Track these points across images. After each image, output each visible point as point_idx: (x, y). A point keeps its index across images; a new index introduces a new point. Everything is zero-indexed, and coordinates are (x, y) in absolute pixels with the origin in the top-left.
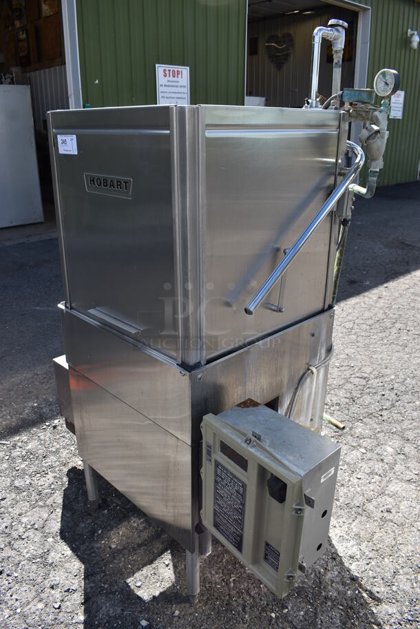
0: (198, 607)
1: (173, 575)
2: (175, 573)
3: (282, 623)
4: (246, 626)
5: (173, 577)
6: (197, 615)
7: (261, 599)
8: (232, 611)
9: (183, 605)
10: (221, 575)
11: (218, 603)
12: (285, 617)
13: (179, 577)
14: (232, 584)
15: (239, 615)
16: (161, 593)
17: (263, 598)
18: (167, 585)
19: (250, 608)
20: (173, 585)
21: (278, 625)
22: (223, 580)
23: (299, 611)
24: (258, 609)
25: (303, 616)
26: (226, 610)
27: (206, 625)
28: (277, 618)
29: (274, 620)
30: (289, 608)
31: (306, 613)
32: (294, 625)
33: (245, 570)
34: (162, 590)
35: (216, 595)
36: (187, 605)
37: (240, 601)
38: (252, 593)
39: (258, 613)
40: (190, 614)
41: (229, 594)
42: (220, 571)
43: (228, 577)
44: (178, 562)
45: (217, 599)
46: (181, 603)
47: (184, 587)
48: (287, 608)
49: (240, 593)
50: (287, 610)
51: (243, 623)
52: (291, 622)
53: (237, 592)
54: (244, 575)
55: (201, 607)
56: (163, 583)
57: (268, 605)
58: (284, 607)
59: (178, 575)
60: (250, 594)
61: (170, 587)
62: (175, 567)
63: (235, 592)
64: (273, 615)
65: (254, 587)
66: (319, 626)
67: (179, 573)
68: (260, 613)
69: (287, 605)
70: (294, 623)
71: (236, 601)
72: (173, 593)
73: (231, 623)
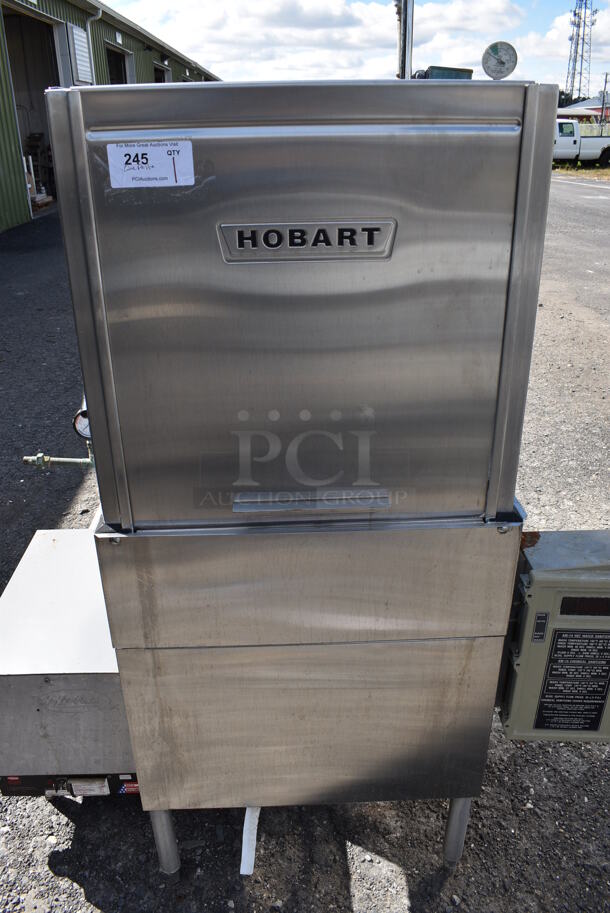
1: (391, 864)
2: (390, 861)
3: (546, 805)
4: (525, 840)
5: (395, 867)
6: (473, 879)
7: (501, 801)
8: (494, 840)
9: (448, 884)
10: (435, 815)
11: (472, 845)
12: (539, 796)
13: (400, 859)
15: (505, 837)
16: (411, 897)
18: (400, 882)
19: (504, 820)
20: (407, 875)
21: (545, 811)
23: (541, 780)
24: (510, 814)
25: (549, 781)
26: (490, 844)
28: (535, 805)
29: (537, 810)
30: (530, 785)
31: (549, 778)
32: (555, 798)
34: (405, 893)
36: (451, 880)
37: (486, 822)
38: (485, 804)
39: (515, 817)
40: (468, 885)
42: (427, 812)
44: (374, 844)
46: (442, 884)
47: (420, 864)
50: (532, 790)
51: (519, 840)
52: (550, 797)
56: (395, 885)
57: (512, 801)
58: (526, 789)
59: (394, 859)
60: (485, 807)
61: (408, 881)
62: (379, 853)
64: (529, 806)
66: (572, 777)
67: (393, 855)
68: (517, 815)
69: (525, 785)
70: (554, 795)
71: (483, 826)
72: (421, 882)
73: (511, 851)
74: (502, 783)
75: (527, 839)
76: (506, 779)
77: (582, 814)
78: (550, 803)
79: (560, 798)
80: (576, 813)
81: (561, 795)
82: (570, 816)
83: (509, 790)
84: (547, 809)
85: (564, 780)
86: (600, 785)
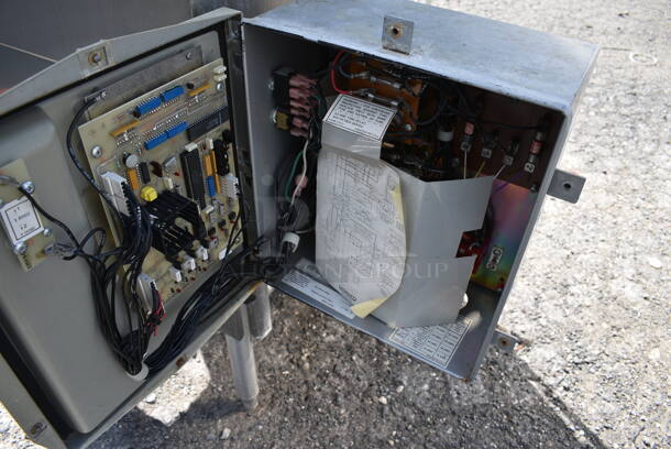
0: (259, 414)
1: (207, 370)
2: (208, 366)
3: (399, 409)
4: (345, 427)
5: (206, 373)
6: (260, 427)
7: (358, 379)
8: (316, 408)
9: (235, 416)
10: (287, 354)
11: (291, 400)
12: (403, 398)
13: (217, 372)
14: (307, 365)
15: (329, 412)
16: (193, 406)
17: (361, 377)
18: (199, 388)
19: (345, 397)
20: (210, 386)
21: (394, 414)
22: (291, 361)
23: (422, 384)
24: (357, 396)
25: (429, 391)
26: (308, 409)
27: (280, 443)
28: (390, 403)
29: (387, 408)
30: (405, 383)
31: (432, 386)
32: (418, 409)
33: (322, 338)
34: (192, 399)
35: (284, 387)
36: (242, 415)
37: (325, 388)
38: (343, 372)
39: (358, 401)
40: (250, 429)
41: (306, 382)
42: (283, 347)
43: (297, 355)
45: (288, 393)
46: (229, 413)
47: (230, 385)
48: (401, 383)
49: (322, 376)
50: (402, 387)
51: (340, 423)
52: (414, 405)
53: (318, 376)
54: (322, 346)
55: (264, 414)
56: (193, 387)
57: (371, 385)
58: (396, 384)
59: (215, 368)
60: (339, 375)
61: (205, 392)
63: (314, 376)
64: (384, 400)
65: (343, 362)
66: (457, 401)
67: (217, 364)
68: (362, 401)
69: (399, 378)
70: (419, 405)
71: (319, 390)
72: (214, 399)
73: (320, 428)
74: (379, 364)
75: (348, 427)
76: (387, 363)
77: (430, 441)
78: (407, 410)
79: (423, 412)
80: (426, 437)
81: (427, 410)
82: (416, 435)
83: (378, 375)
84: (400, 414)
85: (447, 399)
86: (481, 427)
